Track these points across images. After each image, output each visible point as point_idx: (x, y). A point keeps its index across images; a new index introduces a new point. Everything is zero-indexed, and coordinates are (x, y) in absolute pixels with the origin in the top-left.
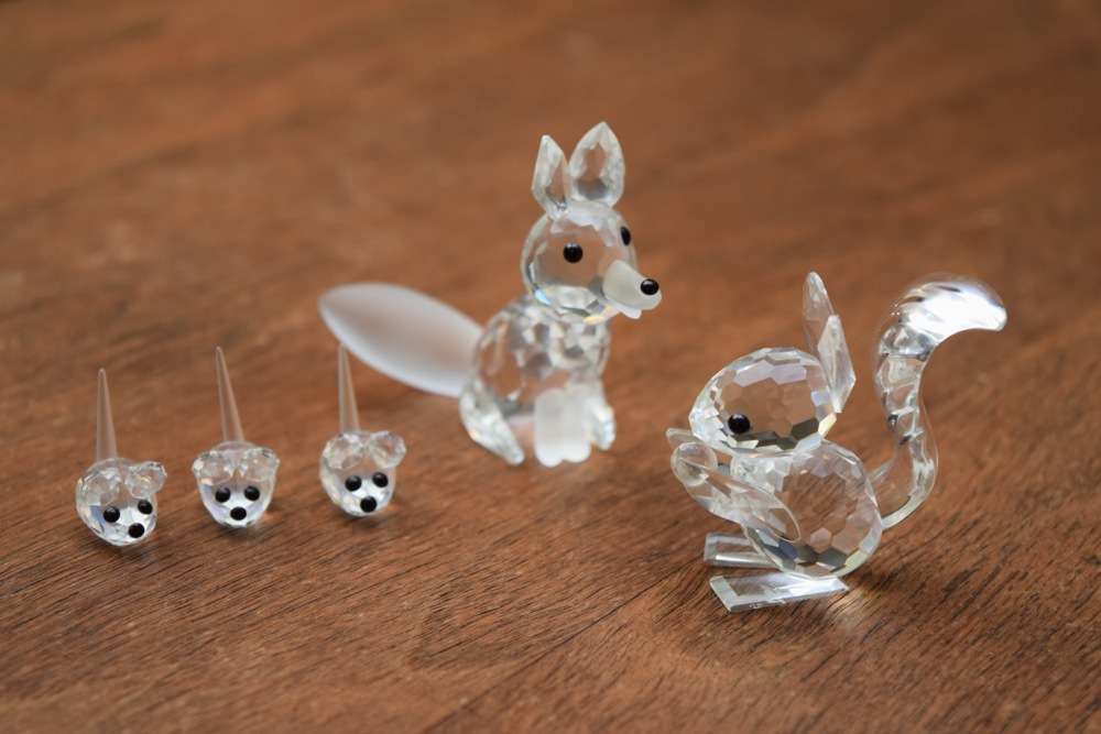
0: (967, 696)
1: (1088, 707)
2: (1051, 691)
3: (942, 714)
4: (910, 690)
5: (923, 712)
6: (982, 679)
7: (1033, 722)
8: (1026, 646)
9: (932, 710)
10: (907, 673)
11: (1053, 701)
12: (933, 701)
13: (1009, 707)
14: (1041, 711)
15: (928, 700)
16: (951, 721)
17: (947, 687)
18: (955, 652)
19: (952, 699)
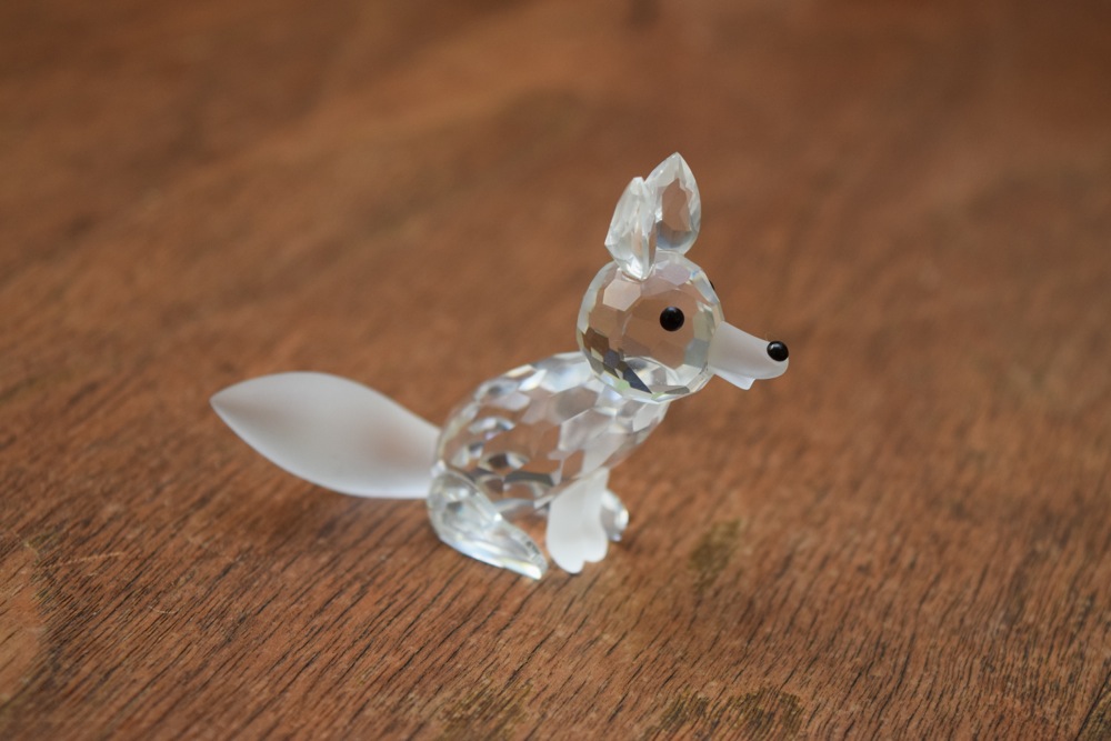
0: (71, 500)
1: (193, 506)
2: (158, 491)
3: (40, 517)
4: (11, 497)
5: (22, 515)
6: (90, 484)
7: (133, 522)
8: (141, 451)
9: (30, 515)
10: (11, 480)
11: (158, 501)
12: (33, 506)
13: (111, 508)
14: (144, 511)
15: (28, 506)
16: (47, 525)
17: (50, 493)
18: (67, 459)
19: (54, 502)
